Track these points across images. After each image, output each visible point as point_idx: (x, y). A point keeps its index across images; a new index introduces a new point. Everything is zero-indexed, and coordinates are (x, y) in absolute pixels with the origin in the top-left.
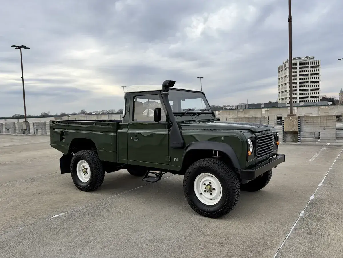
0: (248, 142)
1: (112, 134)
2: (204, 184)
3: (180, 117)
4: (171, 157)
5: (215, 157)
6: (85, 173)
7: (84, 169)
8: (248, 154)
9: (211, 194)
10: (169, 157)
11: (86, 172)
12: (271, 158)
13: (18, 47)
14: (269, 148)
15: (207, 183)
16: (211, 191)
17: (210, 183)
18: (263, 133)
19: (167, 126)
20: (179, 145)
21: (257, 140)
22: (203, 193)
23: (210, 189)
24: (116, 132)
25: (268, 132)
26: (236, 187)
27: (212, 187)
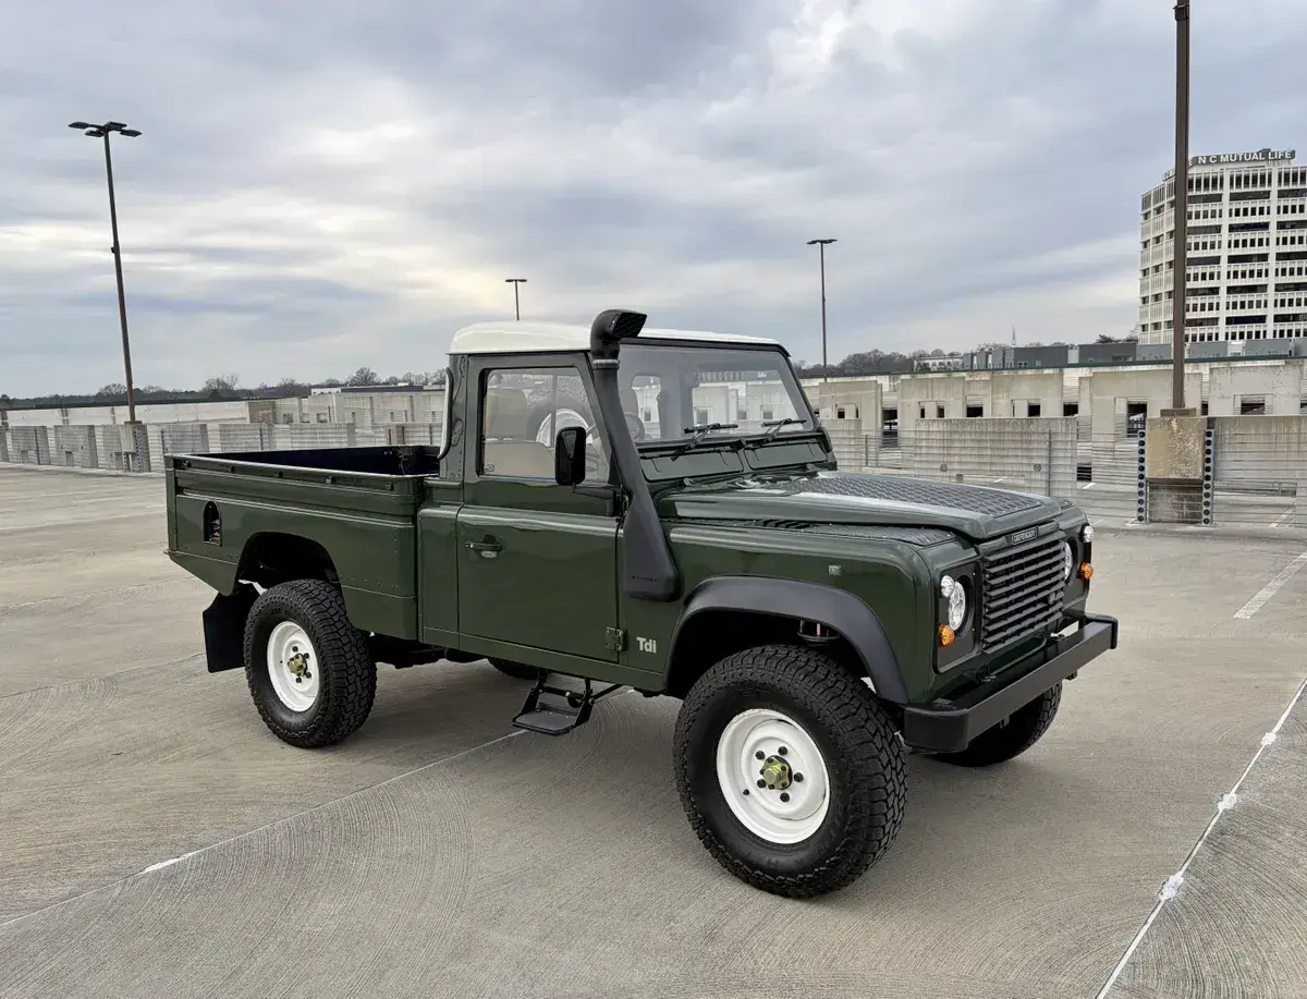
0: (941, 587)
1: (397, 524)
2: (760, 756)
3: (673, 460)
4: (625, 635)
5: (810, 638)
6: (299, 675)
7: (297, 657)
8: (938, 638)
9: (785, 798)
10: (617, 633)
11: (302, 672)
12: (1053, 635)
13: (95, 129)
14: (1045, 599)
15: (771, 751)
16: (785, 786)
17: (783, 751)
18: (1018, 537)
19: (609, 504)
20: (660, 589)
21: (985, 572)
22: (753, 789)
23: (780, 777)
24: (414, 518)
25: (1043, 529)
26: (888, 778)
27: (790, 769)
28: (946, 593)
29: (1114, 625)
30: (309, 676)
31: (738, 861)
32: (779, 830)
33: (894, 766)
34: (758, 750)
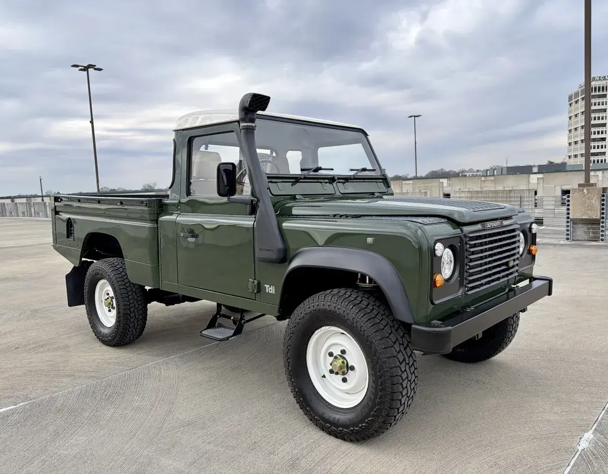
0: (434, 250)
1: (148, 225)
2: (331, 354)
3: (292, 185)
4: (259, 284)
5: (363, 285)
6: (109, 308)
7: (108, 298)
8: (433, 283)
9: (345, 380)
10: (254, 282)
11: (110, 306)
12: (513, 286)
13: (83, 68)
14: (507, 264)
15: (337, 352)
16: (344, 373)
17: (343, 352)
18: (489, 225)
19: (248, 208)
20: (274, 256)
21: (466, 244)
22: (327, 374)
23: (341, 368)
24: (157, 221)
25: (505, 223)
26: (403, 370)
27: (347, 363)
28: (438, 253)
29: (550, 281)
30: (114, 308)
31: (316, 417)
32: (343, 399)
33: (407, 362)
34: (330, 351)
